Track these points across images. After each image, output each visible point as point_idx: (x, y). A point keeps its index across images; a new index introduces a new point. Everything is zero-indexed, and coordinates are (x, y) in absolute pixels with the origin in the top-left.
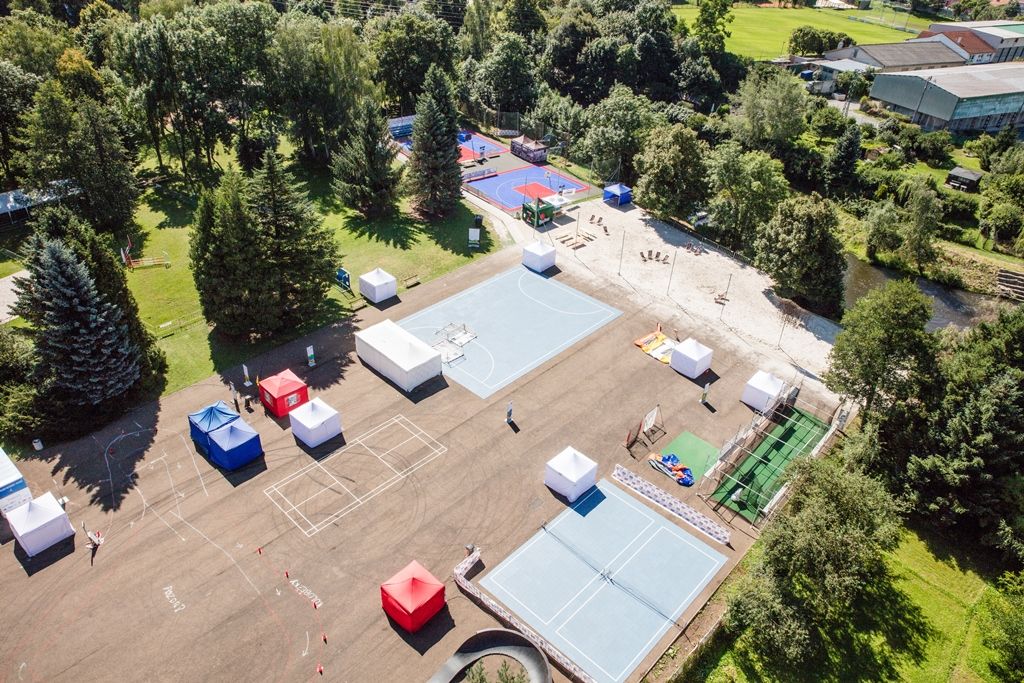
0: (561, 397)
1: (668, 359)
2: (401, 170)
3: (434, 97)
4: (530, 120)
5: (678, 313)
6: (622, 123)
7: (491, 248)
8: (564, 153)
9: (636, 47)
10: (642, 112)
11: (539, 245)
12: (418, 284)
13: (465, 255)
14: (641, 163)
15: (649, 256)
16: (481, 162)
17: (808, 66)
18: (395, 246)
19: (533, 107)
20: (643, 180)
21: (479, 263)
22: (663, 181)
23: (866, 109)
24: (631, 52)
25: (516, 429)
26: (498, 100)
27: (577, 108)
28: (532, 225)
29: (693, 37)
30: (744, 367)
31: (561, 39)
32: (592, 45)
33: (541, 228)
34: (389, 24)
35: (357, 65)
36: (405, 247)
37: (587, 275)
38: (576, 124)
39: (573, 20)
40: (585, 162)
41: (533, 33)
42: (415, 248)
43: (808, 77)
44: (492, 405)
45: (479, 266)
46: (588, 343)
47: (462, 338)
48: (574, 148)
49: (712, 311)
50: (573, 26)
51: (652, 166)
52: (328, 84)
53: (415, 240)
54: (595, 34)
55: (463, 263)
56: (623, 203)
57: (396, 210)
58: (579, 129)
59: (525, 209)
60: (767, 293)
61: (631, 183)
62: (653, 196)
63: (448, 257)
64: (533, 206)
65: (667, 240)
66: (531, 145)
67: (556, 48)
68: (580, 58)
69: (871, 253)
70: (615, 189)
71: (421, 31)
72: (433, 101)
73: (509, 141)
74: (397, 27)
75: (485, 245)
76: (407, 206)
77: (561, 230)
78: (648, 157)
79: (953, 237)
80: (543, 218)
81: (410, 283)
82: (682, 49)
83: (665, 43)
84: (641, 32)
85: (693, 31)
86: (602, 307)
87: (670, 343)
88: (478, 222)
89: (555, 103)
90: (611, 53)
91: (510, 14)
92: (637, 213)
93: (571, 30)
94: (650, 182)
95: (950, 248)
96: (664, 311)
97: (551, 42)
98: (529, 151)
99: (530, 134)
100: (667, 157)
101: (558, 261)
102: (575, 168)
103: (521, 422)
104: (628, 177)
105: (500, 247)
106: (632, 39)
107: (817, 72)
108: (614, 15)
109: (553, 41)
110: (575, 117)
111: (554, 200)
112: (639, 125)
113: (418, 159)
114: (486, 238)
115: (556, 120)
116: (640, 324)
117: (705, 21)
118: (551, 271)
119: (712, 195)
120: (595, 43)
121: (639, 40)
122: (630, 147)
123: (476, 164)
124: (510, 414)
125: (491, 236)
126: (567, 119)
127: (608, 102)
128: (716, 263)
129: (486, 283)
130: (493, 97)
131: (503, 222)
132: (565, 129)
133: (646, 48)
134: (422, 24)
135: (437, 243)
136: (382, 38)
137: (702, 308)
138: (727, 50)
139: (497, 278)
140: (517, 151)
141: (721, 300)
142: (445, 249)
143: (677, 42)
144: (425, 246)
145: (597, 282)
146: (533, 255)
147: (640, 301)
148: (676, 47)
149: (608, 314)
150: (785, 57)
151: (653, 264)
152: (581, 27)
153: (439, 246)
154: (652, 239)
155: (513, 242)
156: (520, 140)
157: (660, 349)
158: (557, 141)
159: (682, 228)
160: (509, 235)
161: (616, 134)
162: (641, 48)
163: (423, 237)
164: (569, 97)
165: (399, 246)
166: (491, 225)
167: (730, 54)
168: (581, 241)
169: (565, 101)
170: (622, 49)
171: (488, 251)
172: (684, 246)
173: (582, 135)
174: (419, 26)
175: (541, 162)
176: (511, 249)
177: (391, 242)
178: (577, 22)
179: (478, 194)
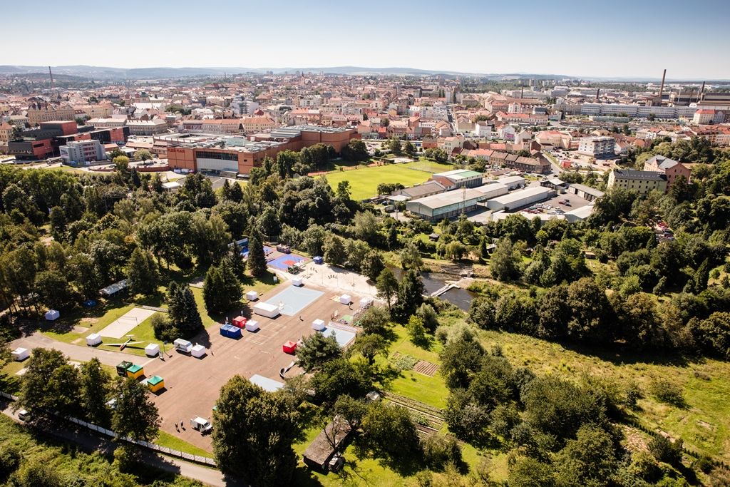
0: (312, 313)
4: (282, 237)
5: (341, 290)
6: (315, 236)
7: (281, 282)
8: (296, 248)
9: (316, 203)
10: (321, 231)
11: (297, 278)
12: (262, 294)
13: (273, 285)
14: (324, 249)
15: (331, 277)
17: (385, 199)
20: (326, 254)
21: (278, 287)
22: (331, 253)
23: (405, 215)
24: (314, 205)
26: (266, 232)
27: (298, 231)
28: (292, 273)
29: (337, 196)
31: (286, 203)
32: (299, 205)
33: (295, 274)
36: (253, 286)
38: (299, 237)
40: (305, 250)
42: (256, 285)
44: (295, 317)
46: (317, 301)
48: (300, 246)
49: (351, 288)
50: (290, 198)
51: (328, 249)
53: (255, 283)
54: (299, 200)
55: (272, 288)
56: (320, 262)
58: (300, 239)
59: (289, 269)
60: (367, 282)
61: (322, 256)
62: (330, 258)
63: (268, 286)
64: (291, 267)
65: (336, 272)
66: (284, 247)
67: (284, 207)
69: (404, 266)
70: (317, 258)
73: (276, 246)
75: (278, 282)
76: (248, 273)
77: (301, 274)
78: (326, 246)
79: (429, 257)
80: (295, 271)
81: (260, 294)
82: (333, 202)
83: (327, 200)
84: (317, 197)
85: (337, 193)
86: (319, 292)
88: (275, 275)
89: (289, 230)
90: (307, 206)
92: (325, 265)
94: (328, 254)
95: (425, 260)
96: (337, 290)
98: (284, 249)
99: (284, 243)
101: (303, 283)
102: (301, 253)
104: (321, 254)
105: (283, 282)
106: (314, 201)
107: (388, 202)
109: (283, 204)
110: (298, 235)
111: (298, 265)
112: (321, 236)
113: (252, 256)
114: (278, 279)
115: (291, 236)
116: (331, 295)
117: (340, 189)
118: (302, 285)
119: (348, 255)
120: (299, 203)
121: (316, 200)
122: (319, 244)
125: (280, 279)
126: (295, 236)
127: (310, 229)
128: (352, 276)
129: (281, 293)
131: (282, 274)
132: (295, 240)
137: (348, 288)
138: (350, 199)
139: (284, 291)
140: (279, 250)
141: (353, 285)
142: (267, 284)
143: (332, 199)
144: (258, 284)
145: (316, 286)
146: (296, 281)
147: (330, 289)
148: (331, 201)
149: (321, 293)
150: (376, 197)
151: (332, 279)
153: (264, 284)
154: (331, 272)
155: (287, 279)
156: (280, 246)
157: (337, 299)
158: (294, 244)
159: (340, 267)
160: (285, 277)
161: (313, 240)
162: (318, 203)
163: (258, 282)
164: (294, 227)
166: (279, 275)
167: (352, 201)
168: (309, 276)
169: (293, 229)
170: (311, 205)
172: (341, 272)
173: (302, 241)
175: (289, 253)
176: (287, 281)
179: (272, 266)
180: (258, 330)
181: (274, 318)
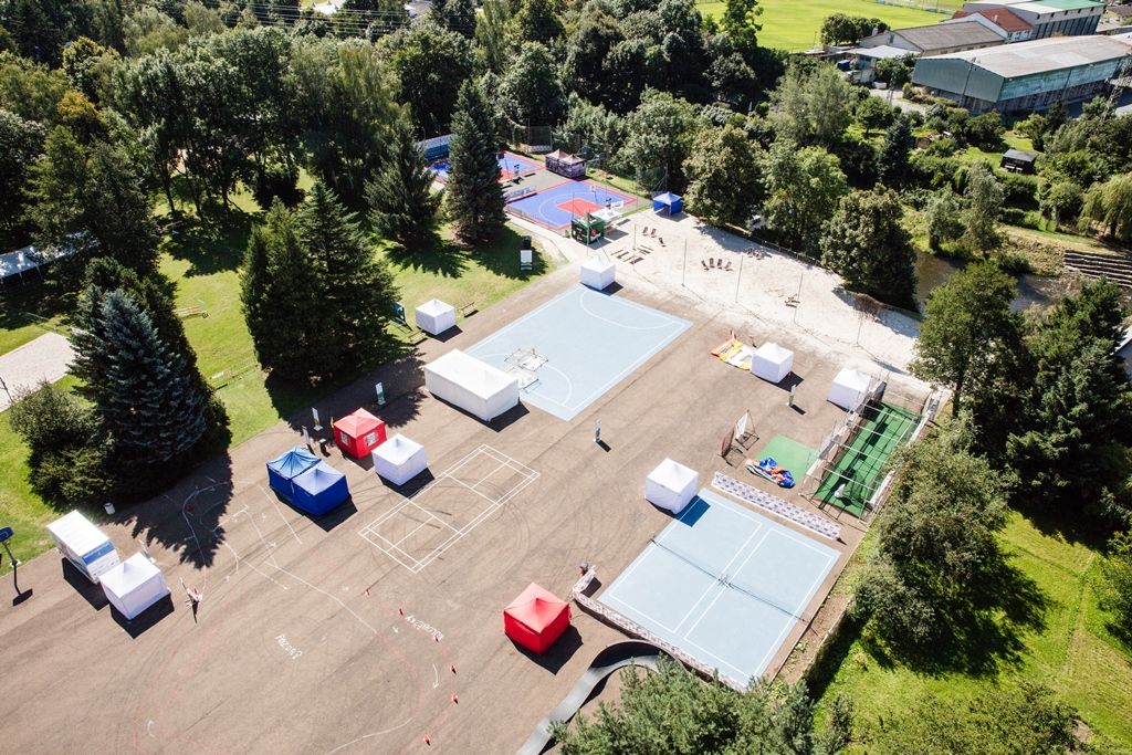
0: (645, 413)
1: (749, 365)
2: (441, 194)
3: (470, 115)
4: (563, 133)
5: (750, 319)
6: (664, 130)
7: (545, 269)
8: (602, 166)
9: (663, 48)
10: (684, 115)
11: (597, 262)
12: (476, 312)
13: (520, 279)
14: (690, 168)
15: (709, 265)
16: (516, 181)
17: (844, 56)
18: (445, 275)
19: (565, 119)
20: (695, 186)
21: (536, 286)
22: (716, 185)
23: (910, 97)
24: (660, 53)
25: (607, 448)
26: (525, 115)
27: (612, 117)
28: (584, 242)
29: (722, 34)
30: (826, 367)
31: (583, 45)
32: (618, 49)
33: (593, 244)
34: (402, 42)
35: (379, 87)
36: (455, 275)
37: (650, 289)
38: (613, 134)
39: (594, 23)
40: (627, 173)
41: (552, 41)
42: (466, 275)
43: (845, 68)
44: (577, 427)
45: (536, 289)
46: (664, 357)
47: (533, 363)
48: (614, 159)
49: (786, 315)
50: (595, 30)
51: (704, 170)
52: (351, 109)
53: (464, 267)
54: (619, 38)
55: (519, 287)
56: (675, 212)
57: (437, 238)
58: (618, 139)
59: (575, 226)
60: (837, 292)
61: (681, 191)
62: (708, 202)
63: (503, 282)
64: (584, 222)
65: (726, 247)
66: (569, 159)
67: (578, 55)
68: (606, 64)
69: (934, 244)
70: (665, 198)
71: (438, 47)
72: (471, 119)
73: (543, 157)
74: (411, 44)
75: (538, 267)
76: (448, 233)
77: (614, 246)
78: (696, 161)
80: (594, 234)
81: (468, 311)
82: (712, 46)
83: (693, 41)
84: (668, 31)
85: (722, 27)
86: (671, 320)
87: (747, 350)
88: (526, 243)
89: (587, 113)
90: (638, 56)
91: (524, 22)
92: (690, 222)
93: (593, 35)
94: (703, 188)
96: (735, 319)
97: (573, 49)
98: (566, 166)
99: (567, 149)
100: (719, 159)
101: (618, 278)
102: (616, 180)
103: (610, 441)
104: (677, 184)
105: (555, 268)
106: (659, 41)
107: (854, 61)
108: (637, 15)
109: (575, 48)
110: (612, 125)
111: (603, 214)
112: (683, 130)
113: (459, 182)
114: (539, 260)
115: (591, 131)
116: (713, 334)
117: (734, 15)
118: (612, 288)
119: (769, 196)
120: (620, 46)
121: (666, 41)
122: (676, 154)
123: (512, 184)
124: (598, 433)
125: (543, 257)
126: (603, 129)
127: (646, 109)
128: (781, 267)
129: (547, 305)
130: (519, 111)
131: (552, 242)
132: (601, 140)
133: (674, 47)
134: (438, 39)
135: (488, 269)
136: (396, 58)
137: (773, 312)
138: (759, 44)
139: (557, 299)
140: (553, 167)
141: (792, 303)
142: (499, 274)
143: (707, 40)
144: (476, 274)
145: (662, 296)
146: (591, 272)
147: (709, 310)
148: (706, 46)
149: (678, 326)
150: (818, 48)
151: (715, 272)
152: (603, 31)
153: (491, 272)
154: (710, 246)
155: (567, 261)
156: (555, 155)
157: (739, 356)
158: (596, 154)
159: (739, 234)
160: (561, 254)
161: (659, 141)
162: (669, 49)
163: (471, 264)
164: (601, 106)
165: (449, 275)
166: (540, 245)
167: (763, 48)
168: (638, 255)
169: (598, 110)
170: (650, 52)
171: (544, 272)
172: (745, 251)
173: (620, 145)
174: (435, 41)
175: (580, 177)
176: (567, 269)
177: (440, 271)
178: (598, 25)
179: (521, 215)
180: (423, 478)
181: (498, 423)
